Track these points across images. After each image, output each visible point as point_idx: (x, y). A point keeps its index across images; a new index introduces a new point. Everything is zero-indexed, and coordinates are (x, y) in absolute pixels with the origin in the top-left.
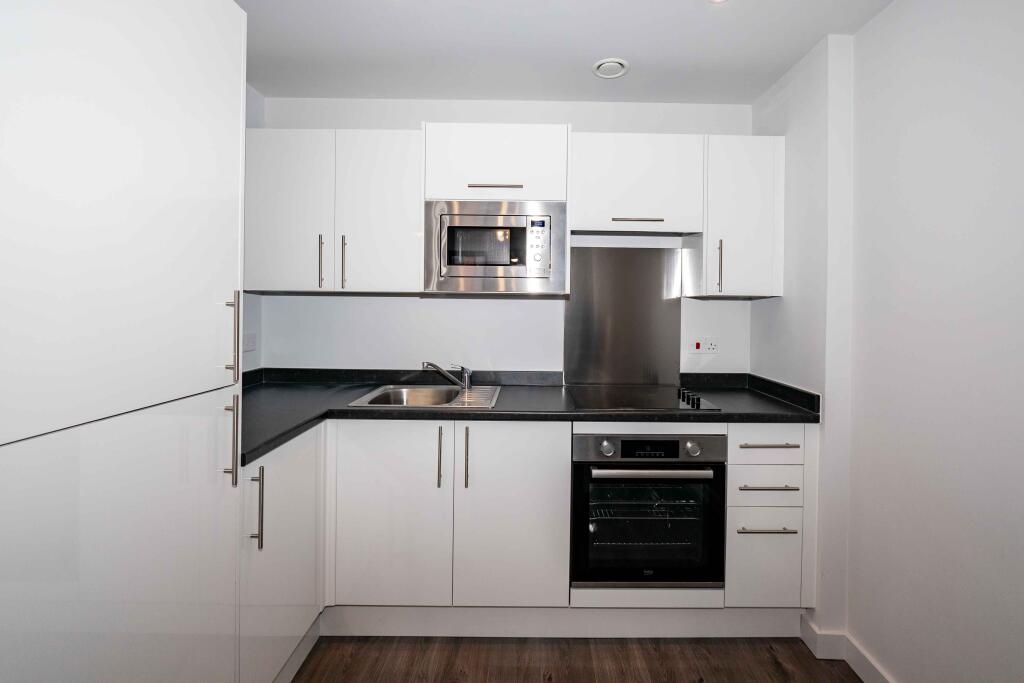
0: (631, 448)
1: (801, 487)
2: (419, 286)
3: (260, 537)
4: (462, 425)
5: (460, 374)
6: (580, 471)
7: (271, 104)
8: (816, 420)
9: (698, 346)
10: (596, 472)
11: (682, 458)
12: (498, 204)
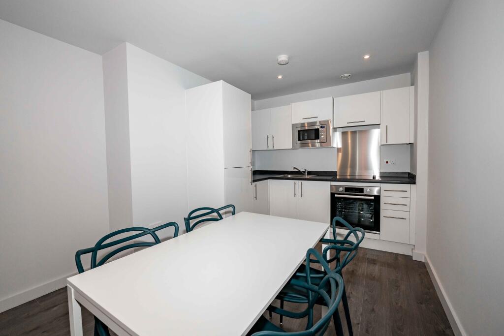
0: (348, 189)
1: (408, 204)
2: (291, 147)
3: (256, 197)
4: (300, 181)
5: (304, 172)
6: (332, 195)
7: (256, 102)
8: (414, 183)
9: (387, 162)
10: (336, 195)
11: (365, 193)
12: (316, 122)
